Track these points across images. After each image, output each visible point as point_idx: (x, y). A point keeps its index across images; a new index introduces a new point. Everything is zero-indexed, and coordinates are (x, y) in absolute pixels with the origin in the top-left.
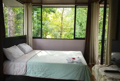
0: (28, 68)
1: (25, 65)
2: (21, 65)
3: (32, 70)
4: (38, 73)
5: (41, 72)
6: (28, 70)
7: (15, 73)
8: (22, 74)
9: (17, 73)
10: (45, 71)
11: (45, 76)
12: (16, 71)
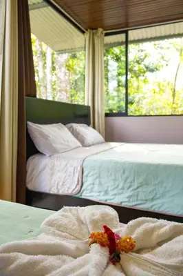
0: (87, 176)
1: (79, 168)
2: (68, 165)
3: (97, 182)
4: (115, 192)
5: (123, 189)
6: (86, 182)
7: (53, 189)
8: (70, 191)
9: (59, 187)
10: (136, 186)
11: (136, 203)
12: (56, 183)
